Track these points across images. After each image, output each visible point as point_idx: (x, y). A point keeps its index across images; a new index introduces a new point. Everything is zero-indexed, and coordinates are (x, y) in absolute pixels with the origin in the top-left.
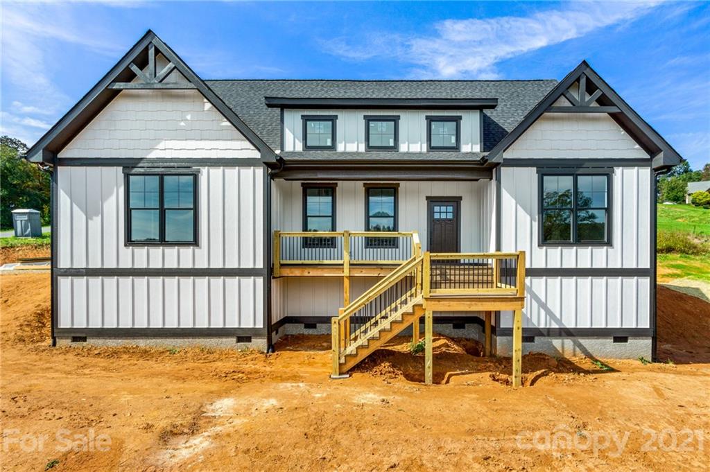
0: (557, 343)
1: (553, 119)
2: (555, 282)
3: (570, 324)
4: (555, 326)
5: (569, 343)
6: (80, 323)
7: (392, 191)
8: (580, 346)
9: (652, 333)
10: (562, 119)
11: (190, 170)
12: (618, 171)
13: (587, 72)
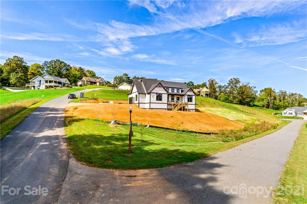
6: (152, 108)
7: (174, 96)
10: (189, 92)
11: (161, 94)
12: (193, 96)
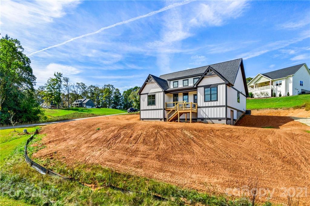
0: (207, 120)
1: (207, 77)
2: (207, 109)
3: (210, 117)
4: (207, 117)
5: (209, 120)
8: (212, 121)
9: (226, 119)
10: (208, 77)
11: (154, 94)
12: (219, 86)
13: (210, 68)
